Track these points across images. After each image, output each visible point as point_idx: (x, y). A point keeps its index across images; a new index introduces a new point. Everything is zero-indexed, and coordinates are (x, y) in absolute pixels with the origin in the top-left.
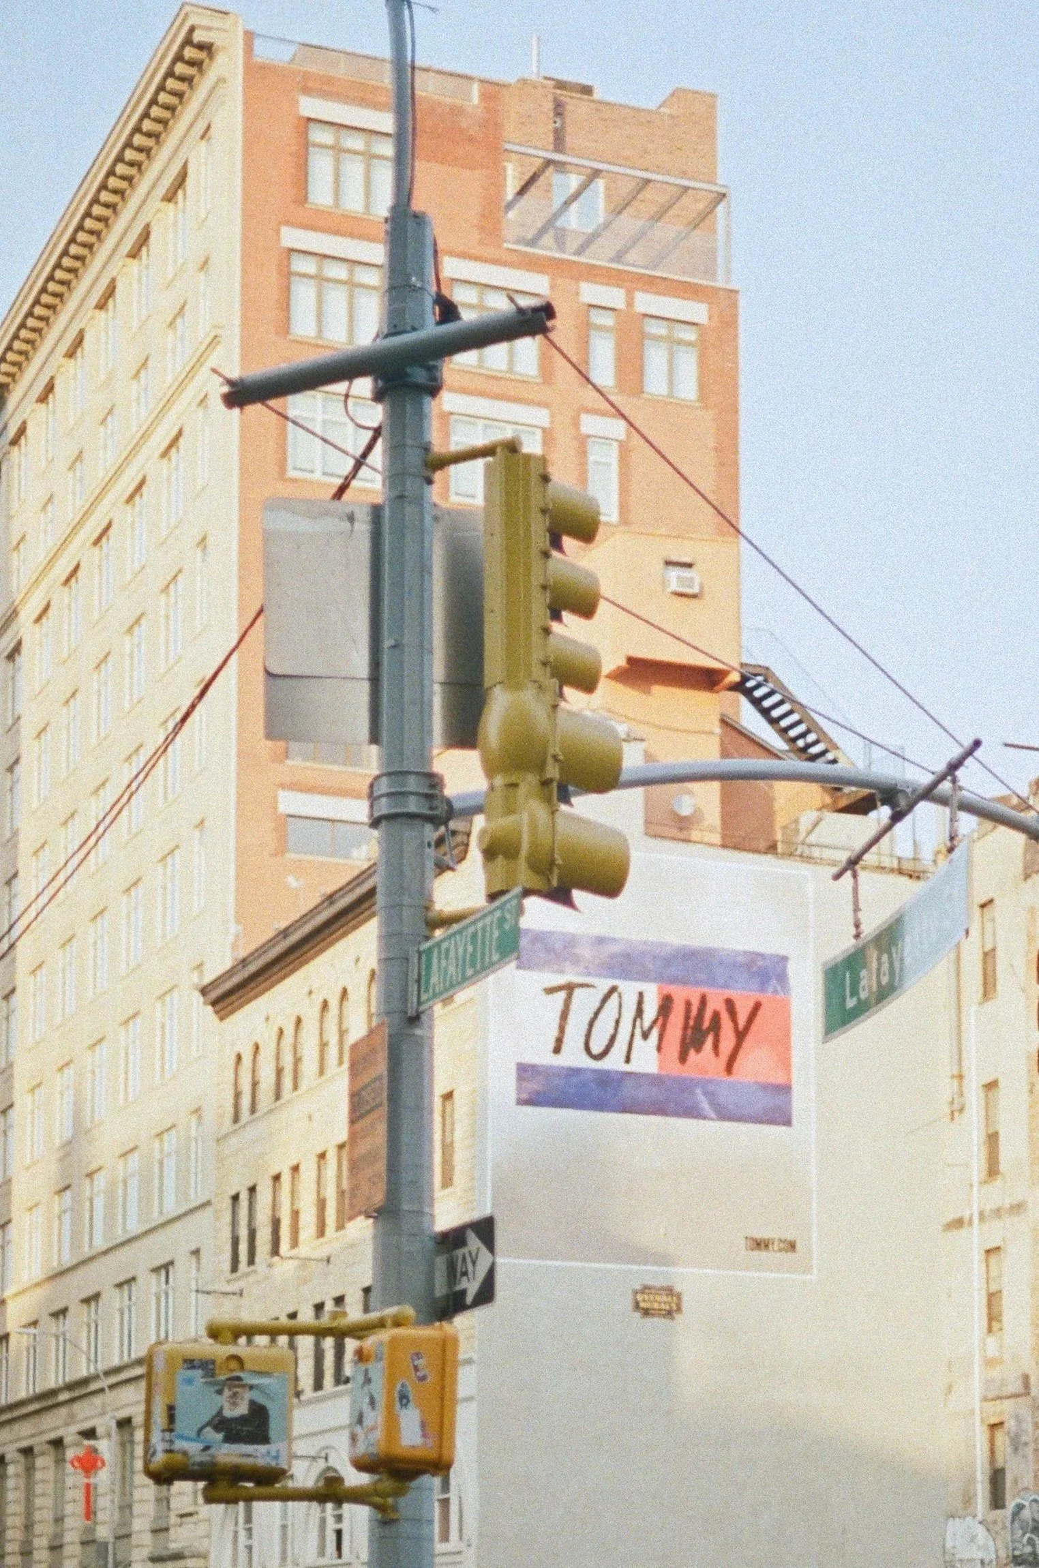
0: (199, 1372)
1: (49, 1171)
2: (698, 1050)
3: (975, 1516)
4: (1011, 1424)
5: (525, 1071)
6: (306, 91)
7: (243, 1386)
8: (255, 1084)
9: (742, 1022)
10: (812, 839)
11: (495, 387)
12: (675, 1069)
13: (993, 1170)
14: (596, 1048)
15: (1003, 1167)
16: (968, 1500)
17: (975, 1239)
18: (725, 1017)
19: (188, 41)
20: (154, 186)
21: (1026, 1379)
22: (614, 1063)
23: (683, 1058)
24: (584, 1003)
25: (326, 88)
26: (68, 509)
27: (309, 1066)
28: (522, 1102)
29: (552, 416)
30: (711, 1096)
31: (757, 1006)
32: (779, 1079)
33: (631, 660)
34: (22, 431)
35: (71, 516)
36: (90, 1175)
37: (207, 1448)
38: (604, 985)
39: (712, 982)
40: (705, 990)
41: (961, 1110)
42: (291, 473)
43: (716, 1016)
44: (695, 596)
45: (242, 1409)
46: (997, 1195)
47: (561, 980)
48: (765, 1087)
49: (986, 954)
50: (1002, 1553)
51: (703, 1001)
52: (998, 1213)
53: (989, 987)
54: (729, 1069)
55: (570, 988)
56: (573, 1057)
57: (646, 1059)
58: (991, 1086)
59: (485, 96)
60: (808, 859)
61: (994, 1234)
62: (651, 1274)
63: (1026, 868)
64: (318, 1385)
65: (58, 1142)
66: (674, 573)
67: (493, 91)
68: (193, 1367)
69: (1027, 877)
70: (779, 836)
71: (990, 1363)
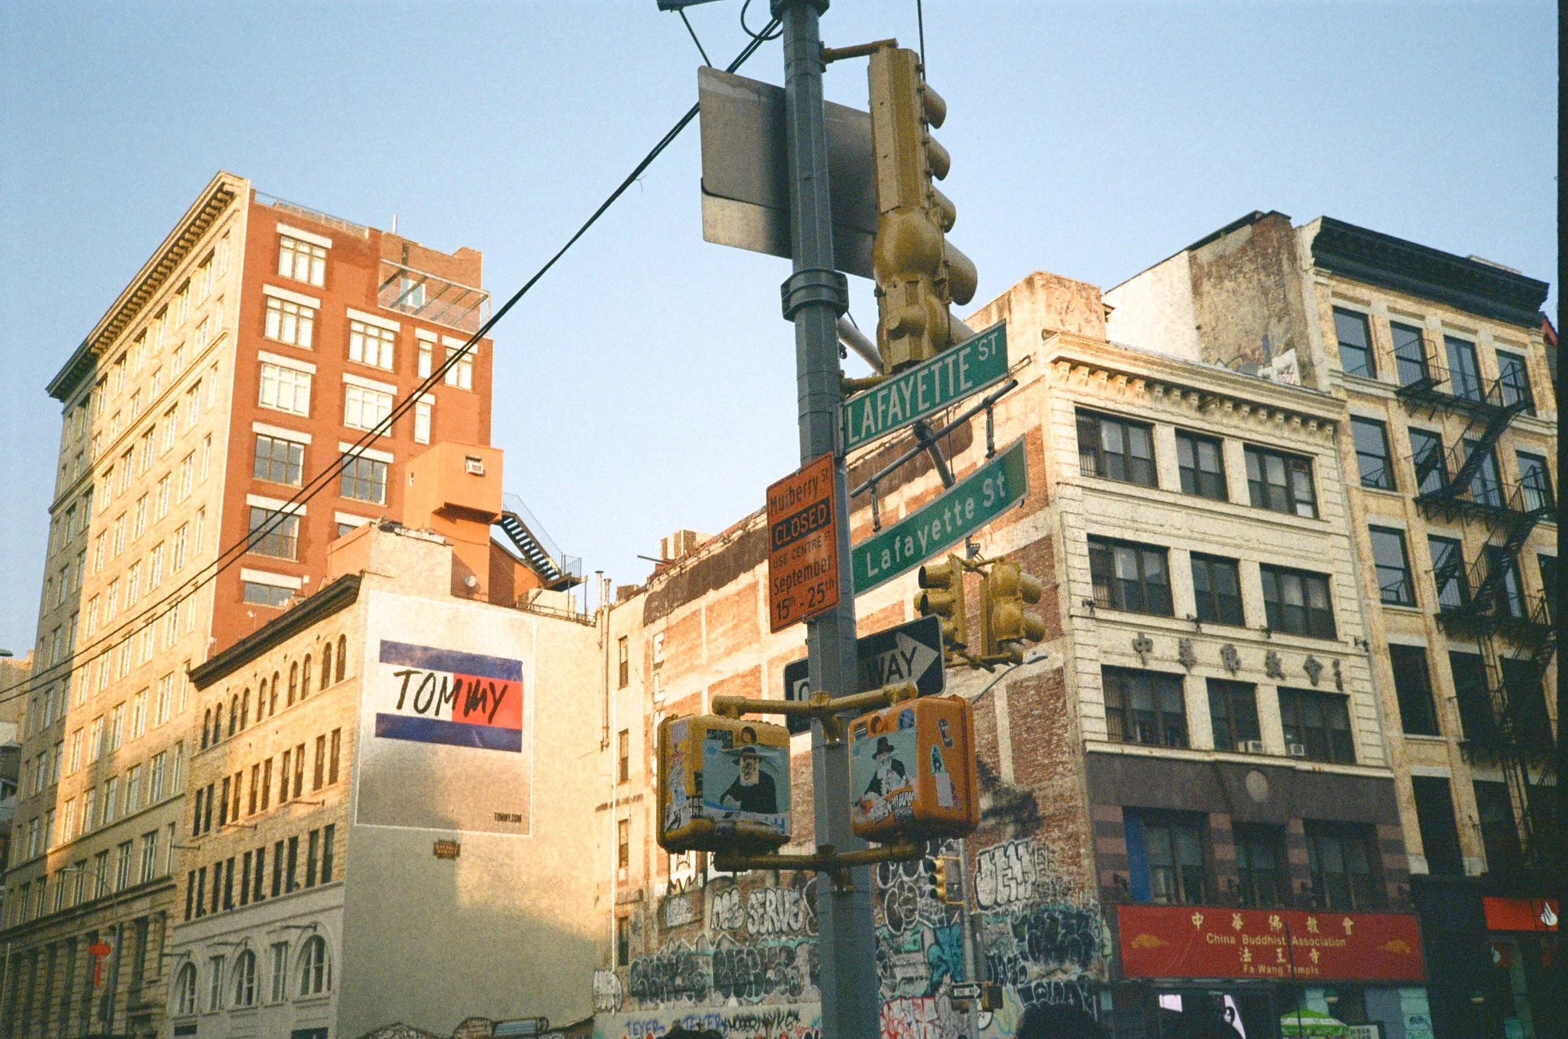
0: (721, 743)
1: (83, 778)
2: (475, 709)
3: (610, 970)
4: (632, 918)
5: (381, 718)
6: (281, 221)
7: (755, 758)
8: (217, 726)
9: (498, 695)
10: (535, 602)
11: (371, 373)
12: (462, 720)
13: (624, 778)
14: (421, 706)
15: (630, 776)
16: (607, 960)
17: (613, 816)
18: (489, 693)
19: (220, 190)
20: (195, 258)
21: (641, 892)
22: (430, 714)
23: (466, 713)
24: (415, 681)
25: (293, 222)
26: (127, 419)
27: (252, 715)
28: (377, 735)
29: (398, 390)
30: (480, 734)
31: (506, 687)
32: (517, 728)
33: (447, 505)
34: (105, 377)
35: (129, 423)
36: (108, 781)
37: (727, 816)
38: (427, 672)
39: (483, 673)
40: (480, 678)
41: (607, 746)
42: (260, 405)
43: (484, 691)
44: (481, 475)
45: (754, 779)
46: (626, 791)
47: (403, 669)
48: (508, 731)
49: (621, 665)
50: (625, 989)
51: (478, 683)
52: (627, 801)
53: (624, 681)
54: (490, 720)
55: (408, 674)
56: (408, 711)
57: (446, 714)
58: (624, 733)
59: (371, 235)
60: (533, 612)
61: (624, 813)
62: (444, 833)
63: (644, 619)
64: (244, 900)
65: (88, 763)
66: (471, 463)
67: (375, 233)
68: (714, 738)
69: (645, 625)
70: (516, 599)
71: (621, 884)
